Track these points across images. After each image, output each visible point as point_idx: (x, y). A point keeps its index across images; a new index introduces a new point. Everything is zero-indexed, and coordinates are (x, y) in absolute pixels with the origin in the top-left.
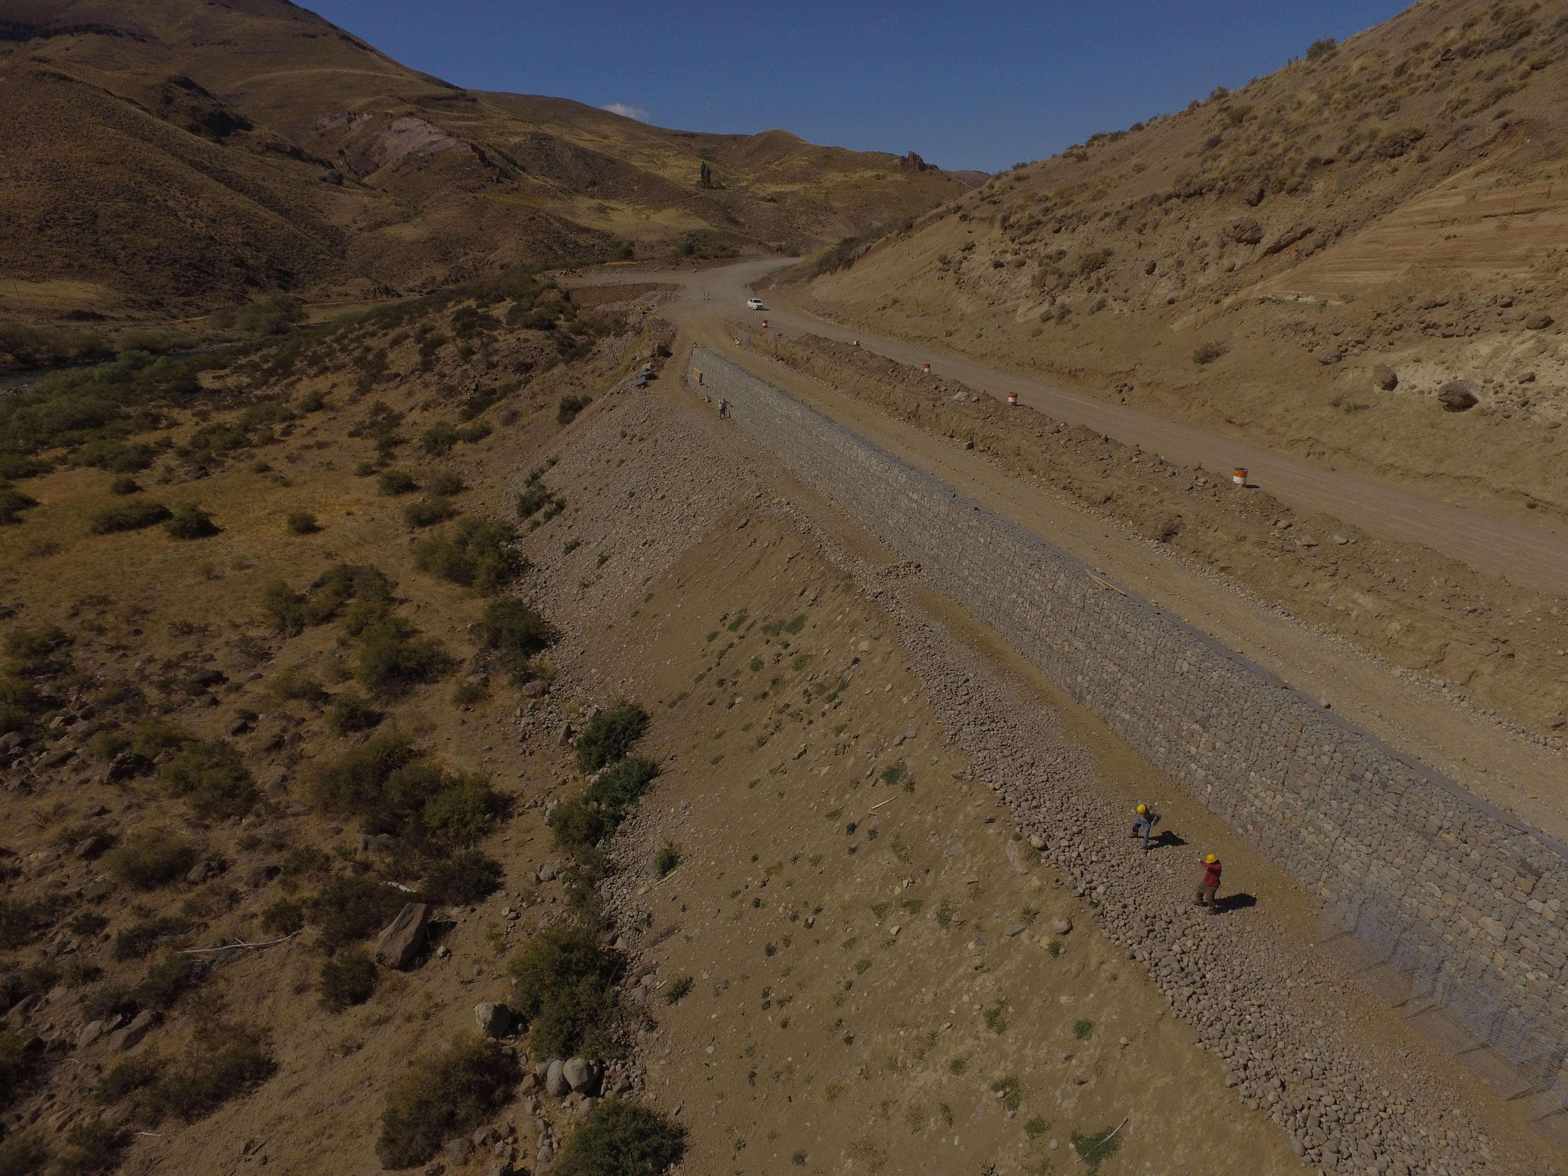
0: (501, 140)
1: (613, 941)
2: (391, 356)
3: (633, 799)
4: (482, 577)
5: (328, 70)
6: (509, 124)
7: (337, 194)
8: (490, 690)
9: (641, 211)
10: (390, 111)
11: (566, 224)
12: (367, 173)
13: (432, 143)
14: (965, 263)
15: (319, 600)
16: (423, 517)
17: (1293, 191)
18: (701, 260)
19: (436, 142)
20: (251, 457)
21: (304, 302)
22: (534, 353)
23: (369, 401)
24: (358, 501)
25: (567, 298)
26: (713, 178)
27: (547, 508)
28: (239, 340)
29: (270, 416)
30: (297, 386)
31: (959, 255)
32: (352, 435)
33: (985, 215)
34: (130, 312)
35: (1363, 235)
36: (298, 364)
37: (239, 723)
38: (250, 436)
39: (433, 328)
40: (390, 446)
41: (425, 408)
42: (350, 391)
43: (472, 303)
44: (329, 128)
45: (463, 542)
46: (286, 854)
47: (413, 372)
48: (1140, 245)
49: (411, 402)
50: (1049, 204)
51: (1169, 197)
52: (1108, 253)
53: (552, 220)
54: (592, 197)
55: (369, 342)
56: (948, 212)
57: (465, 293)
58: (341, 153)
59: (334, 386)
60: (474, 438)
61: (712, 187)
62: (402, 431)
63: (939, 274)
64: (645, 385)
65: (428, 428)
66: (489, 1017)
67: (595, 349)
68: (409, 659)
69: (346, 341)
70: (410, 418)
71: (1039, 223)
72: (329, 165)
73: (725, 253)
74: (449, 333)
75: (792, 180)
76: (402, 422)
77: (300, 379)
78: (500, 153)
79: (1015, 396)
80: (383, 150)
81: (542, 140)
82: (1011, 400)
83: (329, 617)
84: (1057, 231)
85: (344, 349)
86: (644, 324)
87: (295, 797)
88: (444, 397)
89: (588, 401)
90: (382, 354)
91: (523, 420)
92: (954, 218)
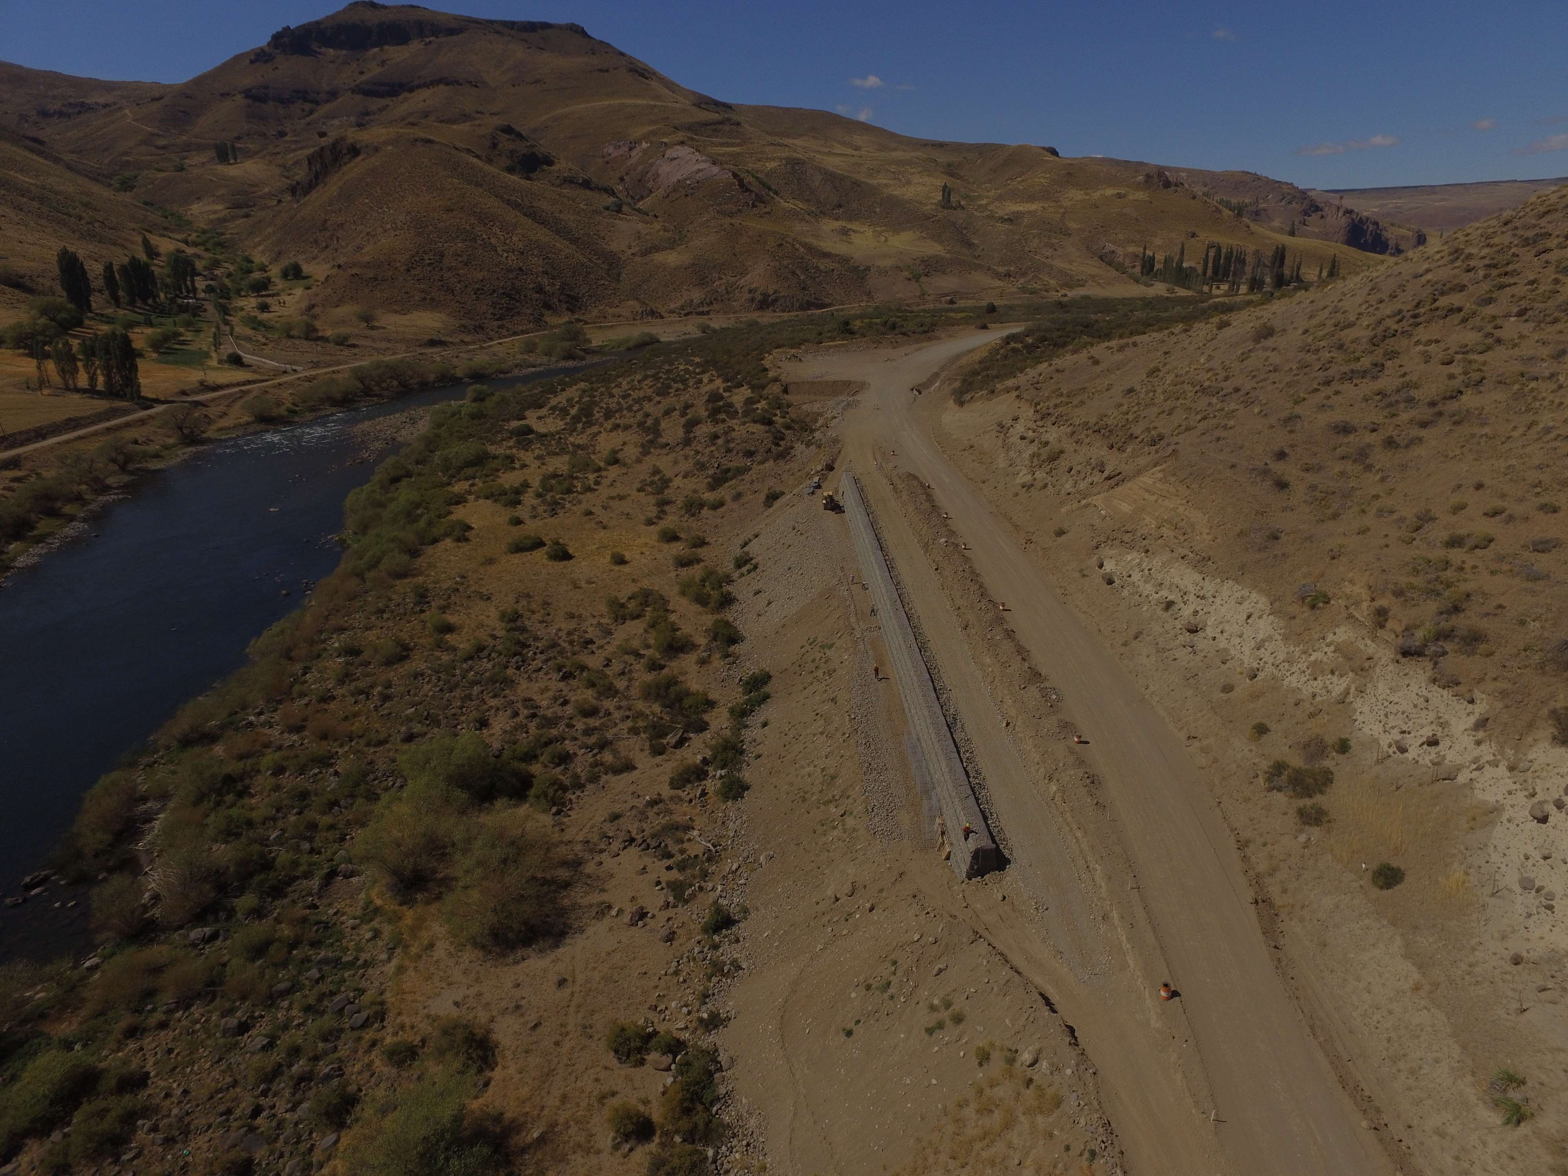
0: (759, 165)
1: (742, 744)
2: (663, 425)
4: (712, 603)
5: (616, 102)
6: (767, 149)
7: (617, 221)
8: (711, 659)
9: (880, 233)
10: (665, 140)
11: (810, 248)
12: (642, 198)
13: (699, 171)
14: (1010, 431)
16: (683, 561)
17: (1121, 448)
19: (702, 170)
20: (579, 502)
21: (586, 323)
22: (757, 444)
23: (650, 461)
24: (646, 544)
25: (786, 391)
26: (954, 199)
27: (749, 566)
29: (584, 466)
30: (599, 439)
31: (1010, 422)
32: (639, 490)
33: (1029, 397)
34: (464, 337)
36: (597, 415)
38: (576, 483)
39: (692, 406)
40: (663, 504)
41: (685, 477)
42: (636, 451)
43: (719, 384)
44: (613, 155)
45: (704, 580)
46: (632, 712)
47: (678, 444)
48: (1073, 452)
49: (676, 469)
51: (1091, 428)
53: (797, 246)
54: (837, 219)
58: (622, 179)
59: (624, 444)
60: (714, 507)
61: (951, 207)
62: (671, 493)
63: (996, 434)
64: (813, 493)
65: (686, 493)
66: (700, 760)
67: (793, 451)
68: (677, 641)
70: (675, 484)
71: (1049, 414)
72: (611, 192)
74: (704, 414)
75: (1031, 199)
76: (671, 485)
77: (600, 432)
78: (757, 178)
80: (657, 175)
81: (795, 165)
82: (962, 546)
84: (1054, 424)
85: (629, 409)
87: (633, 693)
88: (697, 469)
89: (782, 494)
90: (657, 422)
91: (743, 500)
92: (1015, 394)
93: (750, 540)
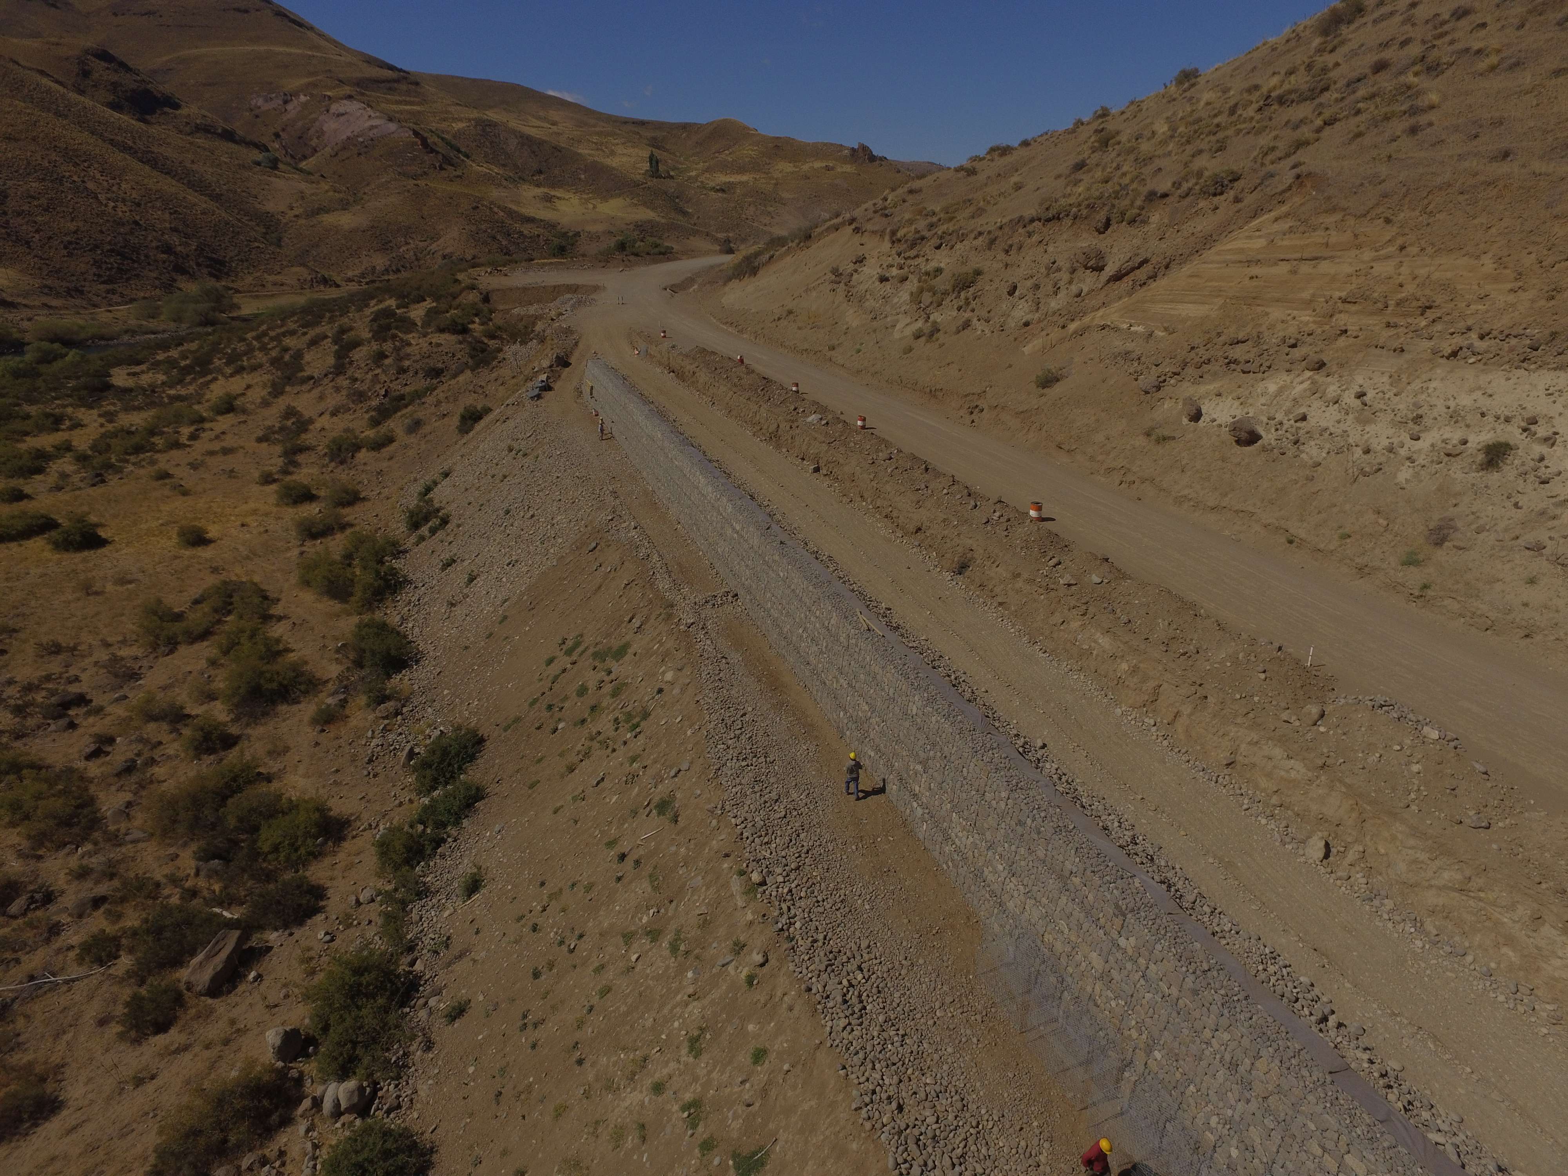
0: (444, 125)
1: (412, 963)
2: (307, 357)
3: (457, 822)
4: (358, 593)
5: (263, 48)
6: (452, 109)
7: (272, 179)
8: (347, 712)
9: (587, 200)
10: (329, 93)
11: (510, 213)
12: (305, 157)
13: (372, 128)
14: (855, 276)
15: (197, 618)
16: (314, 530)
17: (1132, 222)
18: (632, 258)
19: (376, 127)
20: (153, 462)
21: (237, 291)
22: (445, 358)
23: (282, 403)
24: (255, 512)
25: (486, 299)
26: (661, 167)
27: (434, 522)
28: (164, 331)
29: (178, 419)
30: (213, 386)
31: (851, 267)
32: (260, 440)
33: (876, 228)
35: (1187, 269)
36: (217, 362)
37: (93, 747)
38: (156, 440)
39: (351, 329)
40: (295, 453)
41: (334, 414)
42: (264, 393)
43: (392, 303)
44: (264, 109)
45: (349, 557)
46: (116, 883)
47: (326, 375)
48: (1007, 265)
49: (322, 407)
50: (935, 219)
51: (1032, 221)
52: (978, 273)
53: (496, 210)
54: (538, 186)
55: (288, 341)
56: (843, 224)
57: (389, 290)
58: (277, 135)
59: (249, 387)
60: (377, 446)
61: (660, 177)
62: (308, 438)
63: (831, 287)
64: (539, 397)
65: (335, 434)
66: (278, 1042)
67: (500, 356)
68: (271, 680)
69: (266, 340)
70: (318, 425)
71: (923, 238)
72: (264, 148)
73: (657, 250)
74: (366, 335)
75: (742, 170)
76: (311, 427)
77: (216, 379)
78: (443, 139)
79: (864, 420)
80: (321, 133)
81: (486, 127)
82: (859, 423)
83: (205, 635)
84: (938, 247)
85: (263, 348)
86: (548, 332)
87: (137, 823)
88: (353, 402)
89: (488, 410)
90: (299, 355)
91: (426, 429)
92: (849, 229)
93: (436, 483)
